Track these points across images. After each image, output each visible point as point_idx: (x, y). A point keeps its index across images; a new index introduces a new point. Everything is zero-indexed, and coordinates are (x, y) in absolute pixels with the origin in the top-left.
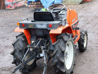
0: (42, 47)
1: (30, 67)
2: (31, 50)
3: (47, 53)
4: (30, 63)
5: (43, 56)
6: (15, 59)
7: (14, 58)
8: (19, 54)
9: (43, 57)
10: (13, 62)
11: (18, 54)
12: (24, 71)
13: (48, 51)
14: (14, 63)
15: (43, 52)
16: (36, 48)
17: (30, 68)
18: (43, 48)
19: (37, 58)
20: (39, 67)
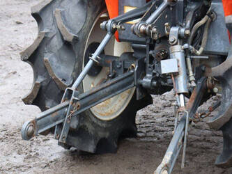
0: (174, 30)
1: (106, 129)
2: (118, 50)
3: (192, 60)
4: (109, 114)
5: (176, 70)
6: (40, 80)
7: (36, 77)
8: (61, 60)
9: (176, 74)
10: (31, 95)
11: (54, 60)
12: (75, 141)
13: (199, 52)
14: (34, 103)
15: (177, 51)
16: (144, 34)
17: (107, 135)
18: (180, 37)
19: (140, 86)
20: (145, 136)
